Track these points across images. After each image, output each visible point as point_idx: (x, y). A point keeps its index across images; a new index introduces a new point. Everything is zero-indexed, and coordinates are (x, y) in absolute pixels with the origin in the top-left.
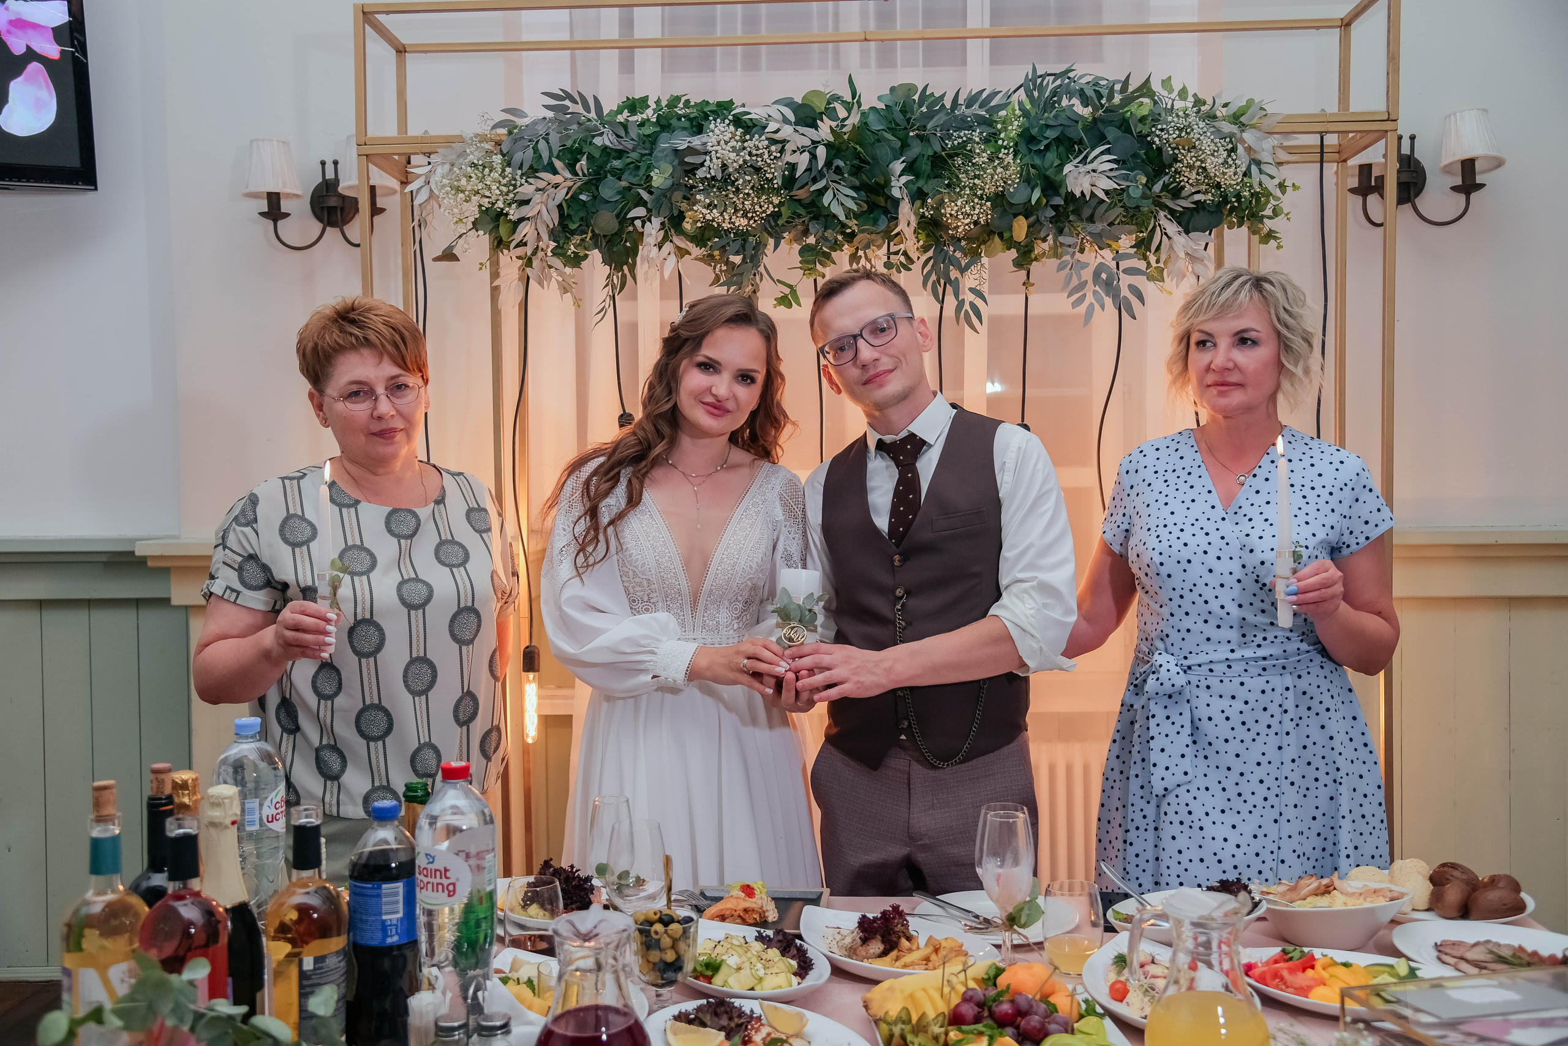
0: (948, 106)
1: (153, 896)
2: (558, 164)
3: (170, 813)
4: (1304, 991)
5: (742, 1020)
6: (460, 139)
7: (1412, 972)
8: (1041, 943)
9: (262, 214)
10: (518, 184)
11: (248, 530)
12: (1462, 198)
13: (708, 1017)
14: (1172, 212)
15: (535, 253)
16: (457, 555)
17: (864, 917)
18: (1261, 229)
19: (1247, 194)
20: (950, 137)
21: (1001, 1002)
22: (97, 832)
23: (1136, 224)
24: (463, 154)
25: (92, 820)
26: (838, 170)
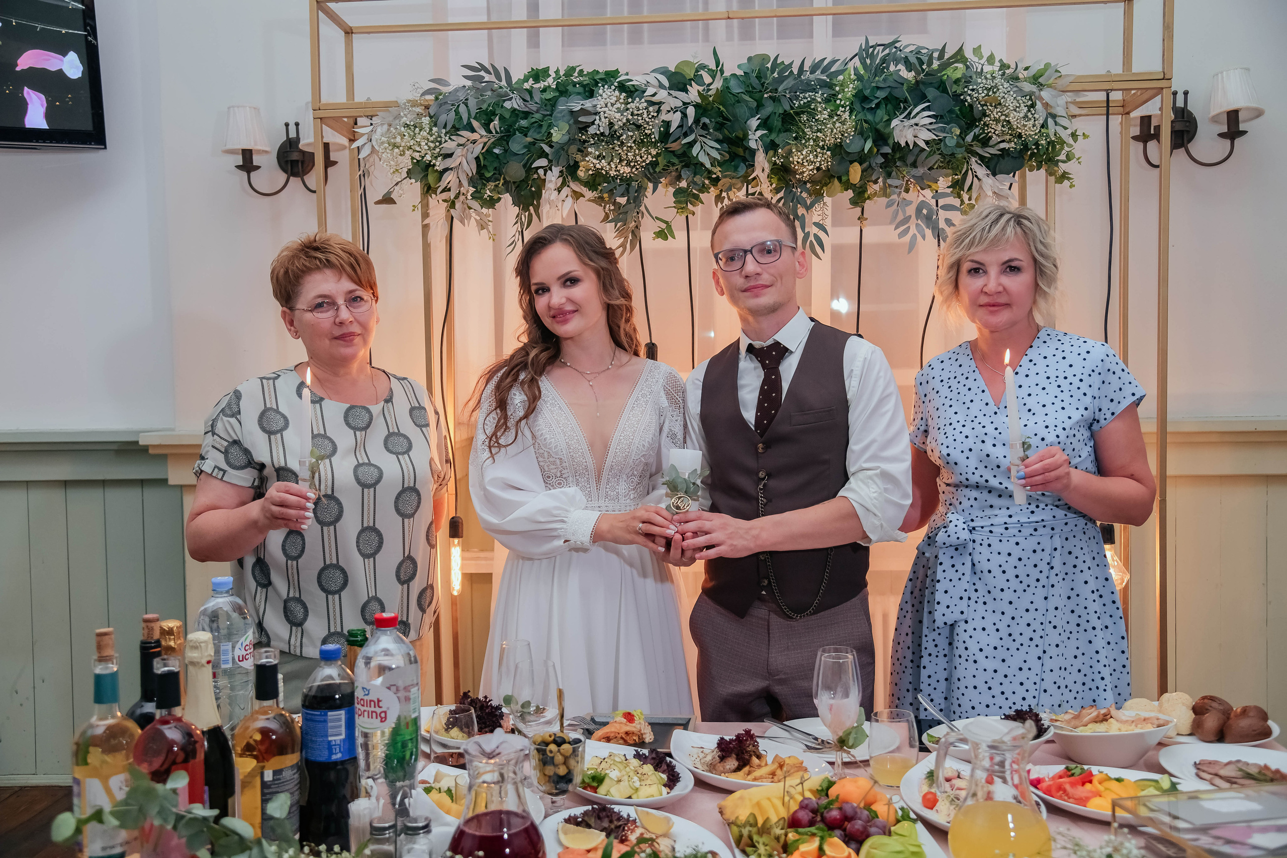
0: (796, 72)
1: (145, 720)
2: (475, 124)
3: (158, 654)
4: (1083, 801)
5: (620, 823)
6: (396, 104)
7: (1174, 786)
8: (868, 761)
9: (238, 167)
10: (443, 140)
11: (233, 420)
12: (1228, 142)
13: (593, 820)
14: (982, 158)
15: (457, 197)
16: (402, 444)
17: (722, 739)
18: (1056, 171)
19: (1043, 142)
20: (797, 98)
21: (831, 810)
22: (99, 670)
23: (952, 168)
24: (398, 117)
25: (95, 660)
26: (705, 127)
